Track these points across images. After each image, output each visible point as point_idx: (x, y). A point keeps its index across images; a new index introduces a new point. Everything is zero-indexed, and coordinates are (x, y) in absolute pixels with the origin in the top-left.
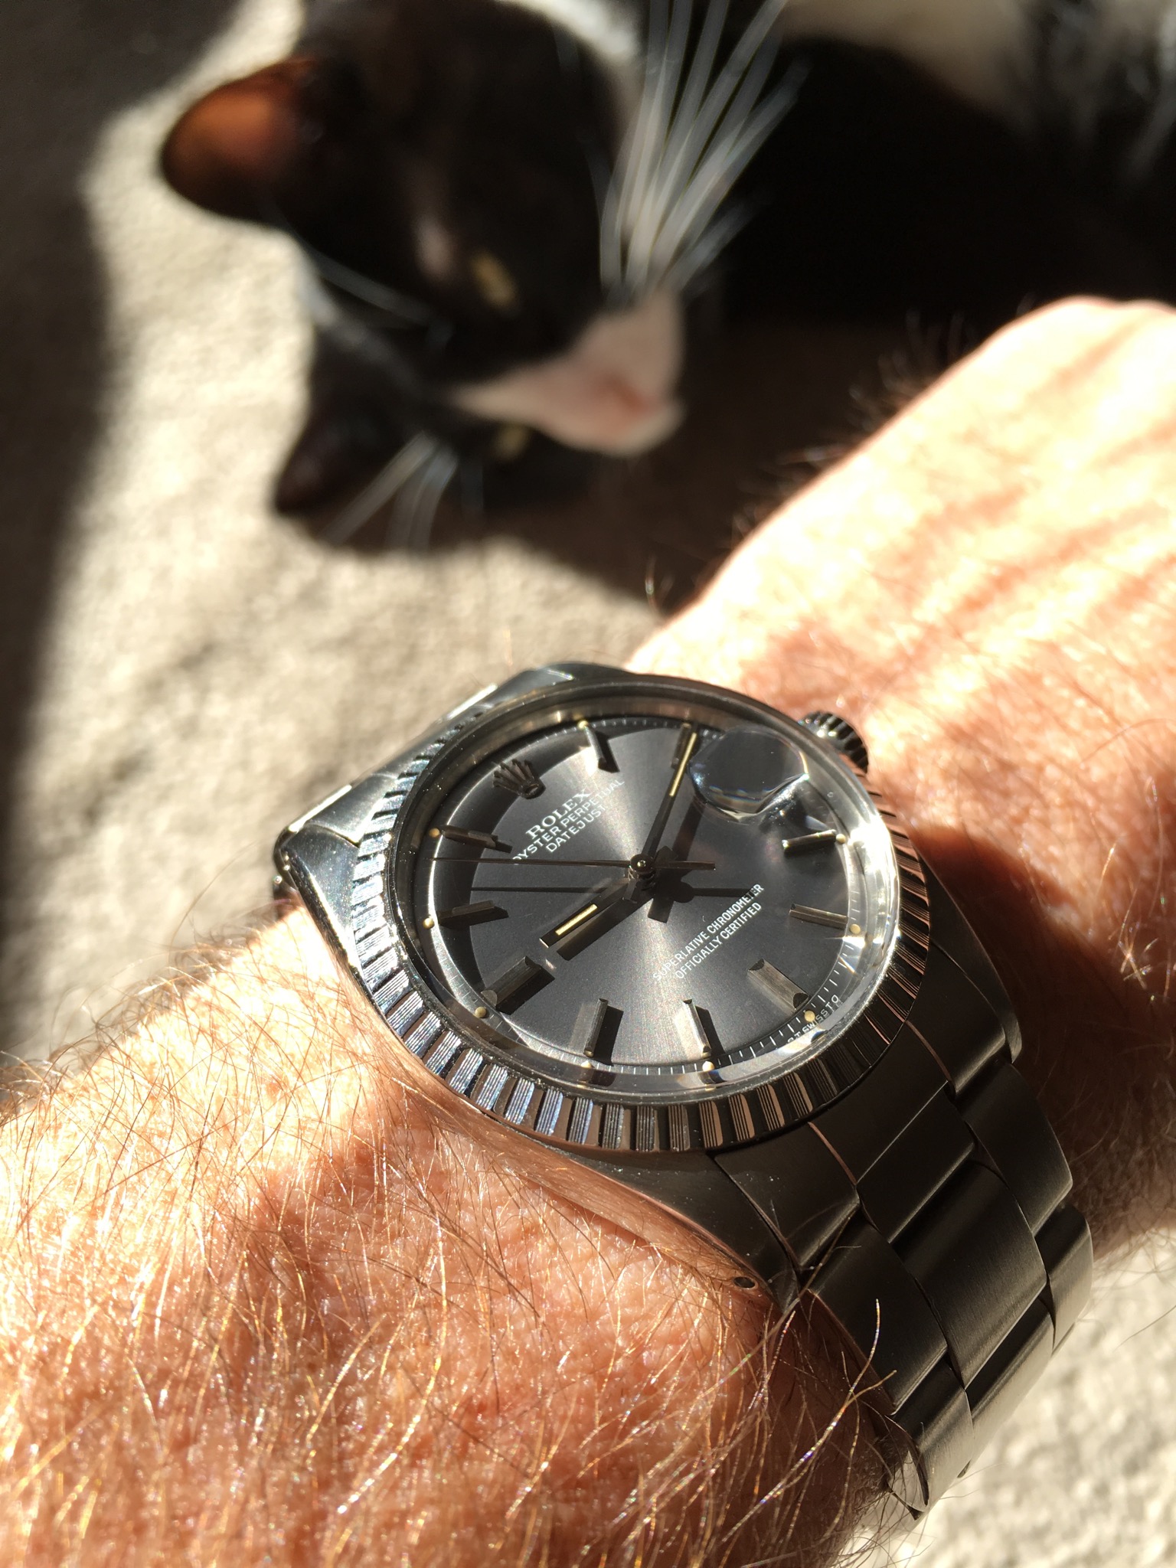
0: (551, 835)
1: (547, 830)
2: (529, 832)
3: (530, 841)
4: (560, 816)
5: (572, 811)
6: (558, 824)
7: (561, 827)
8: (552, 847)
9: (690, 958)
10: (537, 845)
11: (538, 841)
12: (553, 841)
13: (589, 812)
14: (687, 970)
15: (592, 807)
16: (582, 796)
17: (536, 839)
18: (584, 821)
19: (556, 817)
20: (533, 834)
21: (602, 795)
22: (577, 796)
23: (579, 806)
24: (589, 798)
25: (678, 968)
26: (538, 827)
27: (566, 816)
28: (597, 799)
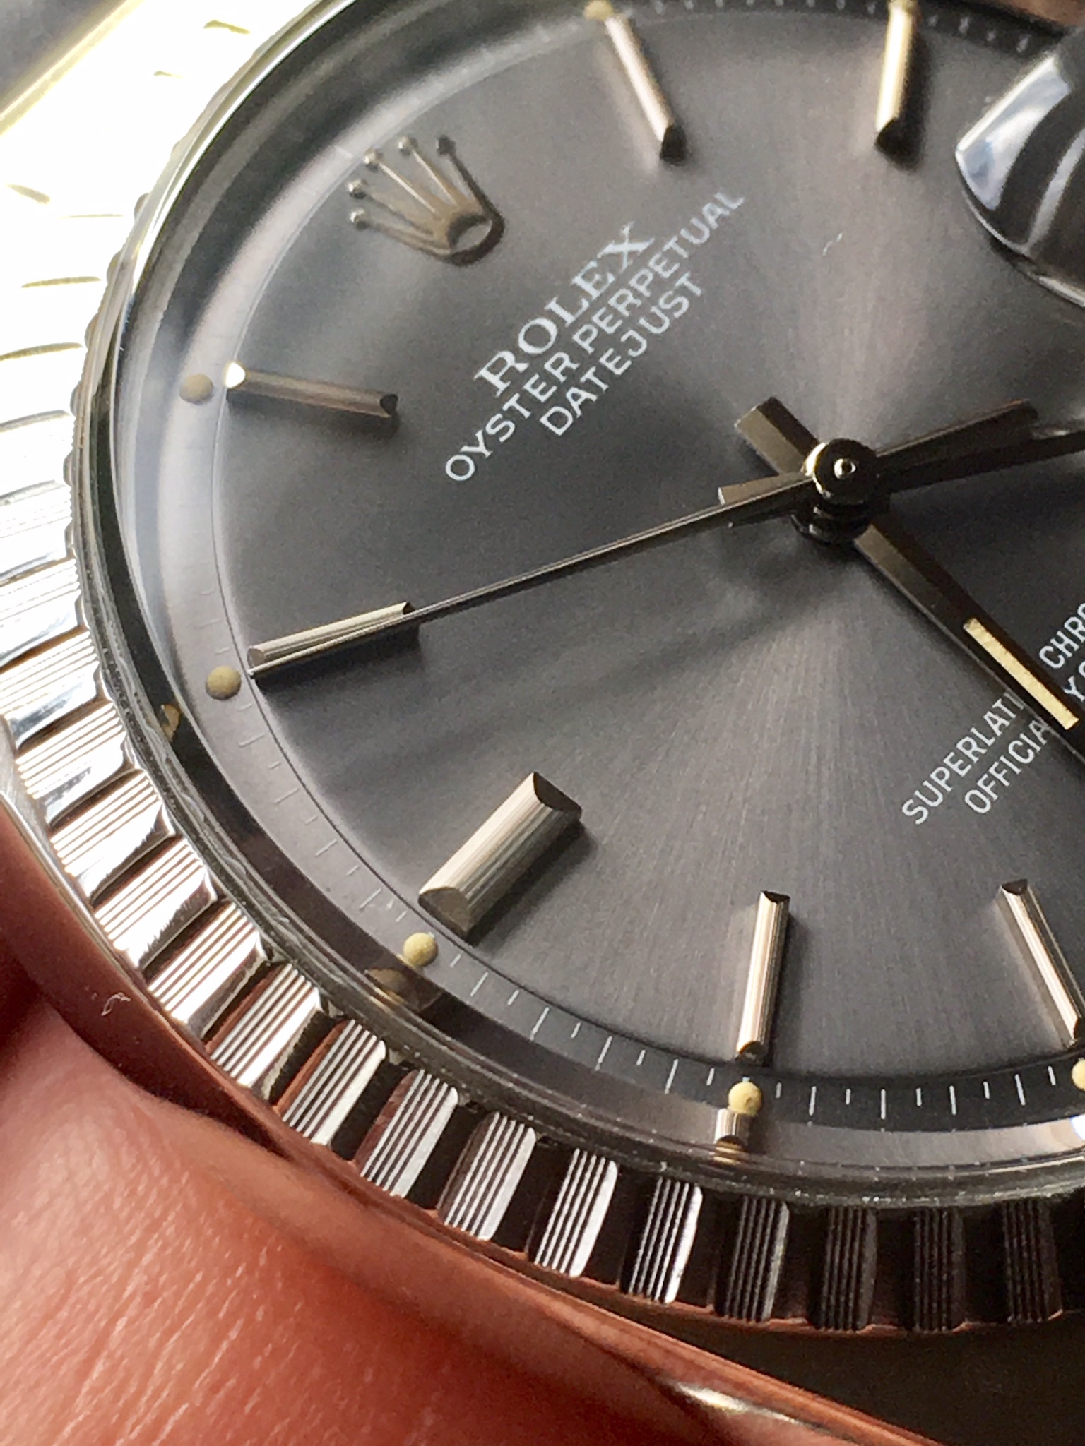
0: (548, 378)
1: (536, 363)
2: (484, 373)
3: (487, 400)
4: (569, 318)
5: (602, 300)
6: (564, 342)
7: (576, 352)
8: (557, 419)
9: (1000, 748)
10: (512, 414)
11: (513, 402)
12: (559, 399)
13: (653, 301)
14: (999, 787)
15: (659, 285)
16: (625, 247)
17: (507, 394)
18: (642, 331)
19: (558, 321)
20: (494, 380)
21: (682, 242)
22: (611, 248)
23: (621, 282)
24: (648, 253)
25: (970, 781)
26: (509, 357)
27: (585, 318)
28: (672, 256)
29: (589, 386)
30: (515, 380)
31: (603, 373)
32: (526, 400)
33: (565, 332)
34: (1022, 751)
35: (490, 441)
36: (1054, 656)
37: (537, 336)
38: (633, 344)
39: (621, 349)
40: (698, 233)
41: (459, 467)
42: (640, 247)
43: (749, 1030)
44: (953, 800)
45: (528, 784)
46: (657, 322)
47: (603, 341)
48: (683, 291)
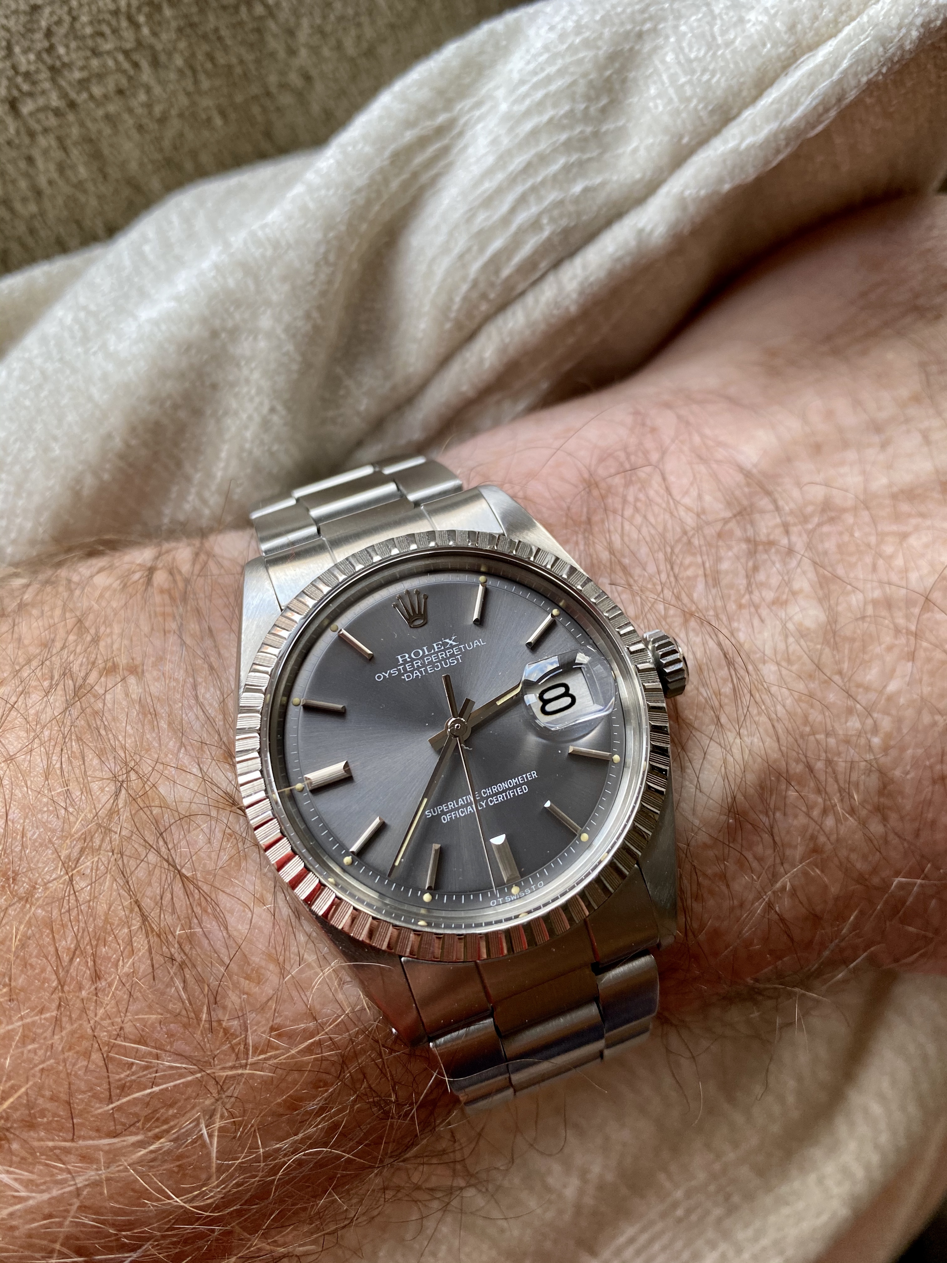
0: (413, 666)
1: (413, 660)
2: (399, 657)
4: (427, 653)
5: (437, 652)
6: (422, 658)
7: (423, 662)
8: (408, 677)
10: (399, 670)
11: (401, 667)
12: (412, 672)
13: (449, 658)
15: (453, 655)
16: (451, 642)
17: (401, 665)
18: (441, 664)
19: (424, 652)
20: (400, 660)
21: (465, 647)
22: (447, 641)
23: (444, 650)
24: (455, 646)
25: (446, 813)
26: (407, 656)
27: (430, 655)
28: (460, 649)
29: (421, 672)
30: (405, 662)
31: (426, 671)
32: (404, 669)
33: (424, 656)
34: (462, 812)
35: (390, 674)
36: (484, 793)
37: (417, 654)
38: (437, 667)
39: (433, 667)
40: (470, 647)
41: (379, 677)
42: (454, 643)
43: (355, 848)
44: (439, 816)
45: (344, 763)
46: (446, 664)
47: (431, 663)
48: (457, 660)
